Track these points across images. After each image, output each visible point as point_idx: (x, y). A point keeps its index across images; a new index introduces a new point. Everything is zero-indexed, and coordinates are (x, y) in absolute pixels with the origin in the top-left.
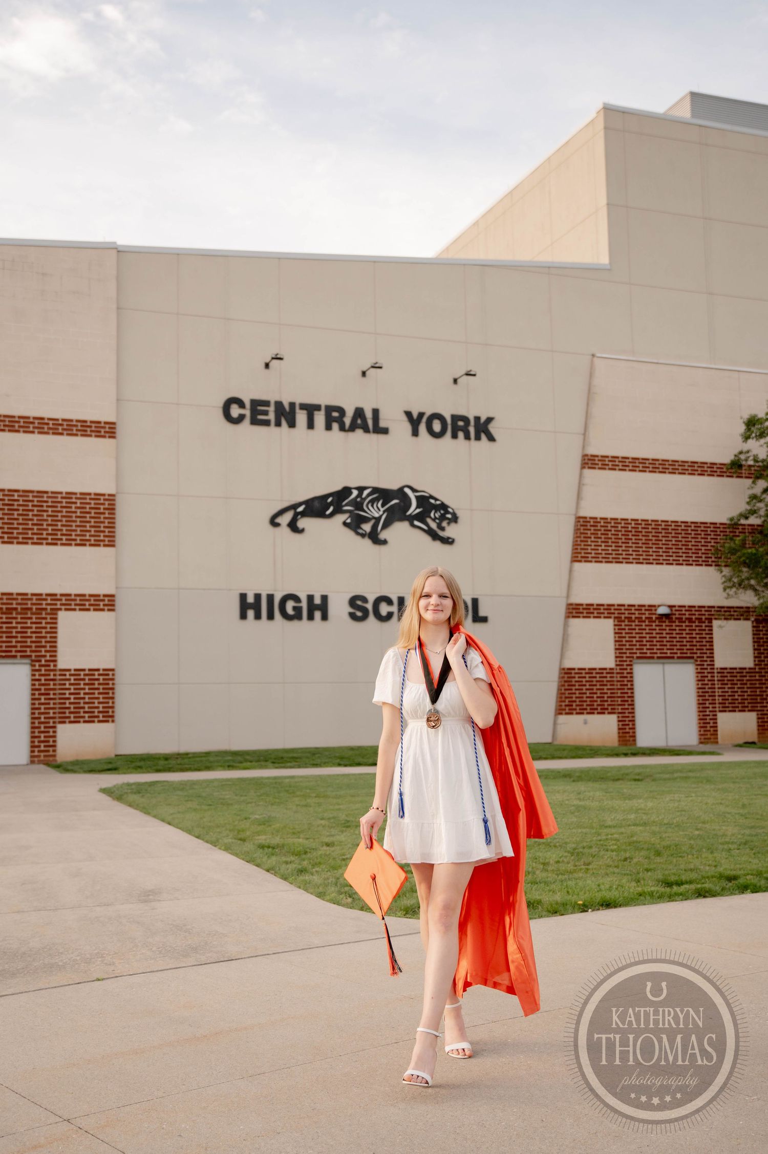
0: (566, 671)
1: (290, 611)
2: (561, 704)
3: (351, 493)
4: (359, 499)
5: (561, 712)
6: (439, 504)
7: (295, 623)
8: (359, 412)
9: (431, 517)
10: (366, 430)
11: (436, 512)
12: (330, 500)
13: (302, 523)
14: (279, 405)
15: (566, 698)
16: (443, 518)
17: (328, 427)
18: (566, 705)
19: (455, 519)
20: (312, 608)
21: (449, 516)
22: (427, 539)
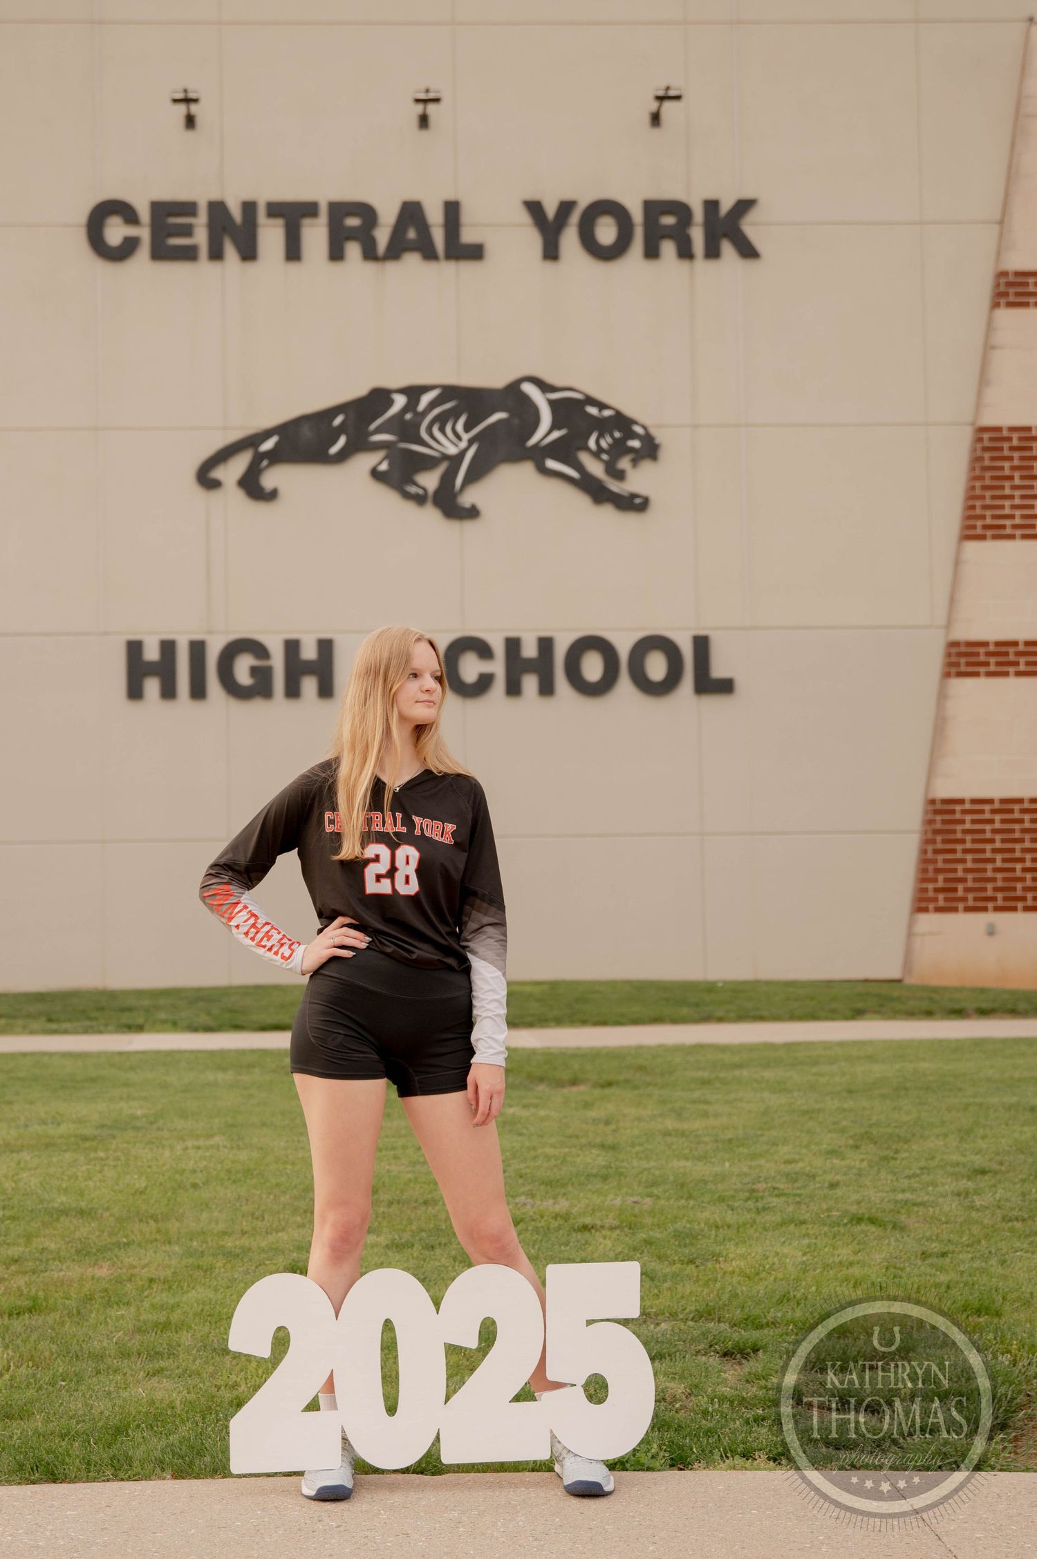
0: (939, 806)
1: (243, 676)
2: (925, 885)
3: (390, 403)
4: (408, 416)
5: (923, 905)
6: (610, 417)
7: (257, 706)
8: (411, 213)
9: (587, 449)
10: (429, 254)
11: (601, 436)
12: (338, 421)
13: (271, 478)
14: (217, 209)
15: (937, 871)
16: (619, 449)
17: (336, 254)
18: (936, 890)
19: (650, 450)
20: (296, 669)
21: (635, 444)
22: (579, 501)
